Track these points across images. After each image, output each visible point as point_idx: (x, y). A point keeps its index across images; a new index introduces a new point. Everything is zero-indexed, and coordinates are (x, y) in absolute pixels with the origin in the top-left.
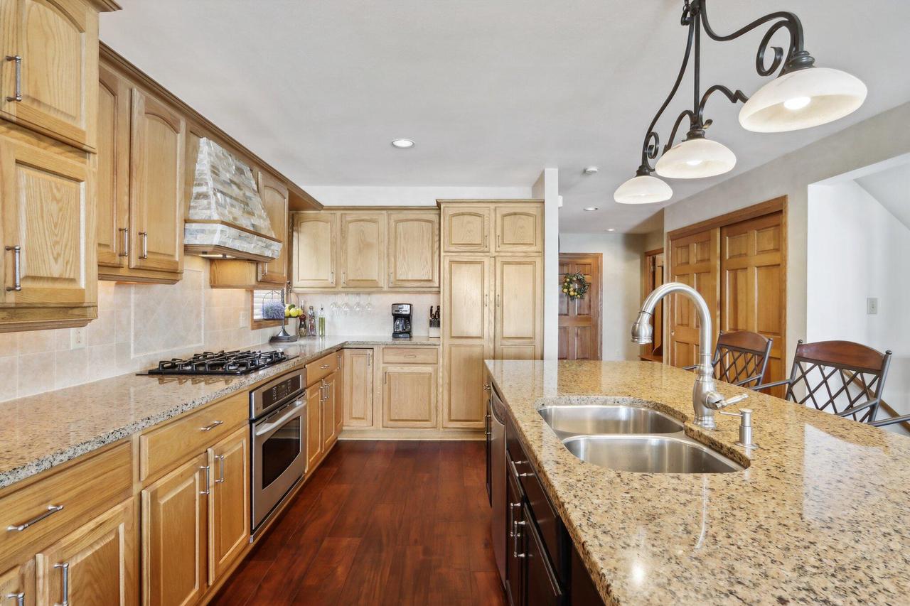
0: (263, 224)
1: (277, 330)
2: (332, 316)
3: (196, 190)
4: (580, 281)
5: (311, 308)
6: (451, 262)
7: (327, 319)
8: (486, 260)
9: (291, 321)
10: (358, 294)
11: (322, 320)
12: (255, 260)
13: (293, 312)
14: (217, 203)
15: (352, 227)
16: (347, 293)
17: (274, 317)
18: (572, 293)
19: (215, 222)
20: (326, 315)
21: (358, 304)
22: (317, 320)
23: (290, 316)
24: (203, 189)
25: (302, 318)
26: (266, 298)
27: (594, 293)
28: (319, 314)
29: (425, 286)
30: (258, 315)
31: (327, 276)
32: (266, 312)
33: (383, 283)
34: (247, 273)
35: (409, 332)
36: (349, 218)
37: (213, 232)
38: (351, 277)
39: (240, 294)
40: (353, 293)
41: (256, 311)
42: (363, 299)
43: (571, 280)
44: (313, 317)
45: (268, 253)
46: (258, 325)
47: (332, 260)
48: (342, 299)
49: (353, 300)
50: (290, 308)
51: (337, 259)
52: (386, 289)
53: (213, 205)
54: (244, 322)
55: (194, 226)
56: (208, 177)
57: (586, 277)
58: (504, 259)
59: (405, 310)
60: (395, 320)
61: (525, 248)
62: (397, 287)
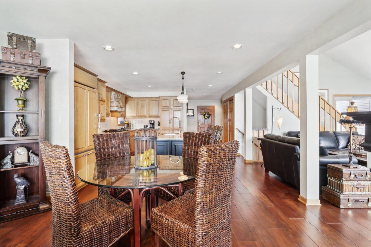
0: (121, 105)
1: (123, 127)
2: (135, 123)
3: (112, 101)
4: (208, 114)
5: (130, 122)
6: (162, 111)
7: (134, 124)
8: (170, 110)
9: (125, 125)
10: (141, 118)
11: (133, 125)
12: (120, 112)
13: (126, 122)
14: (115, 103)
15: (140, 102)
16: (139, 118)
17: (122, 124)
18: (205, 118)
19: (115, 106)
20: (134, 123)
21: (141, 121)
22: (131, 125)
23: (125, 124)
24: (113, 101)
25: (128, 124)
26: (120, 119)
27: (212, 117)
28: (132, 123)
29: (157, 116)
30: (119, 123)
31: (134, 114)
32: (121, 122)
33: (147, 116)
34: (118, 114)
35: (153, 127)
36: (139, 100)
37: (115, 108)
38: (139, 114)
39: (115, 118)
40: (140, 118)
41: (118, 122)
42: (143, 119)
43: (205, 114)
44: (130, 124)
45: (123, 111)
46: (119, 125)
47: (135, 110)
48: (137, 119)
49: (140, 120)
50: (125, 121)
51: (136, 110)
52: (148, 117)
53: (115, 104)
54: (116, 125)
55: (112, 107)
56: (114, 99)
57: (211, 113)
58: (174, 110)
59: (153, 122)
60: (150, 124)
61: (179, 107)
62: (151, 116)
